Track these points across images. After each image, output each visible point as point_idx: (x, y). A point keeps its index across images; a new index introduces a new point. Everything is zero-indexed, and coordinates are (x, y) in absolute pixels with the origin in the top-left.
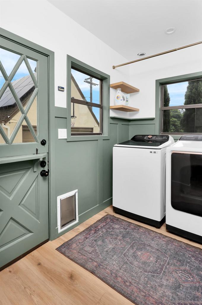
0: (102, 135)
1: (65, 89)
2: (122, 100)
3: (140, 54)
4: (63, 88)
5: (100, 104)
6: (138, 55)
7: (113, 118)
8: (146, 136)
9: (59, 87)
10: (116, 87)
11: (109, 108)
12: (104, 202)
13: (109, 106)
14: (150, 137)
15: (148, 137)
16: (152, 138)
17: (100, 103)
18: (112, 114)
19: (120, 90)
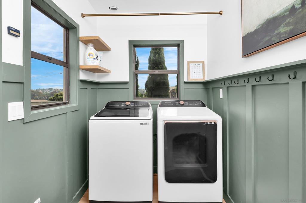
0: (68, 104)
1: (21, 34)
2: (95, 59)
3: (112, 8)
4: (18, 32)
5: (66, 62)
6: (109, 8)
7: (83, 82)
8: (123, 103)
9: (9, 29)
10: (87, 42)
11: (79, 68)
12: (74, 198)
13: (79, 66)
14: (128, 103)
15: (126, 103)
16: (130, 105)
17: (66, 60)
18: (83, 76)
19: (92, 46)
